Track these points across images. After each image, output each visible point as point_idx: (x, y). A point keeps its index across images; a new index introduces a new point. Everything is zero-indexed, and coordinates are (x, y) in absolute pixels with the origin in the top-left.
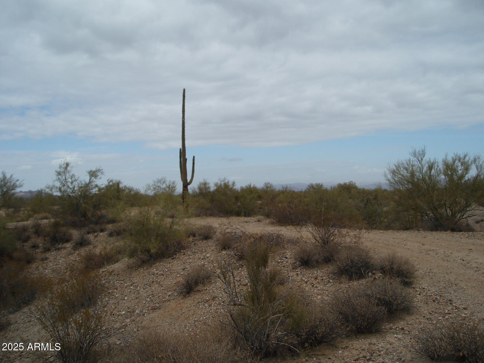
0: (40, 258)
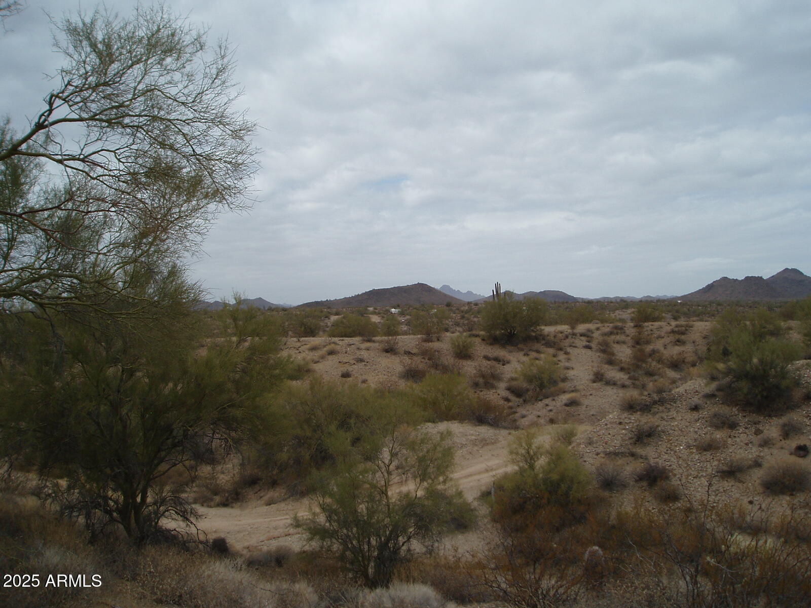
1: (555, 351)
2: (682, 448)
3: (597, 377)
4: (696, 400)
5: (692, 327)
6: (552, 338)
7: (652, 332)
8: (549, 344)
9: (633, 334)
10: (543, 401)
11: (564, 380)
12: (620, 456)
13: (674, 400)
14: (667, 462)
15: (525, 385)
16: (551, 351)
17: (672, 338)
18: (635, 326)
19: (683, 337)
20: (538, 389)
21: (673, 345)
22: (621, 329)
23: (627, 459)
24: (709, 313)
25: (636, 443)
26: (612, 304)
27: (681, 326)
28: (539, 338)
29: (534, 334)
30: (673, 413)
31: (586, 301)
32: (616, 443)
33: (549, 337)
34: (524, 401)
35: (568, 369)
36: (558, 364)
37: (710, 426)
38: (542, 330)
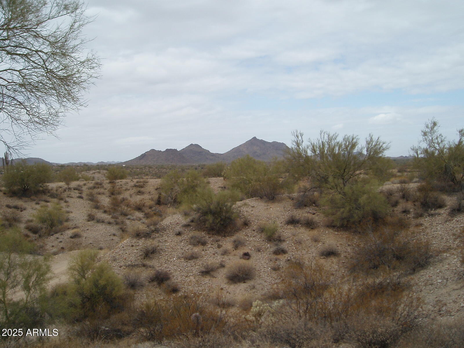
0: (414, 224)
1: (58, 200)
2: (175, 259)
3: (90, 218)
4: (178, 229)
5: (147, 183)
6: (55, 192)
7: (121, 186)
8: (53, 196)
9: (109, 188)
10: (54, 236)
11: (67, 220)
12: (136, 267)
13: (164, 229)
14: (167, 268)
15: (40, 225)
16: (55, 200)
17: (135, 190)
18: (110, 183)
19: (142, 189)
20: (49, 227)
21: (136, 195)
22: (101, 184)
23: (141, 268)
24: (144, 173)
25: (145, 258)
26: (78, 167)
27: (140, 182)
28: (45, 192)
29: (41, 189)
30: (165, 238)
31: (60, 165)
32: (132, 259)
33: (52, 191)
34: (40, 236)
35: (68, 213)
36: (61, 210)
37: (190, 244)
38: (47, 186)
